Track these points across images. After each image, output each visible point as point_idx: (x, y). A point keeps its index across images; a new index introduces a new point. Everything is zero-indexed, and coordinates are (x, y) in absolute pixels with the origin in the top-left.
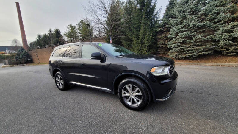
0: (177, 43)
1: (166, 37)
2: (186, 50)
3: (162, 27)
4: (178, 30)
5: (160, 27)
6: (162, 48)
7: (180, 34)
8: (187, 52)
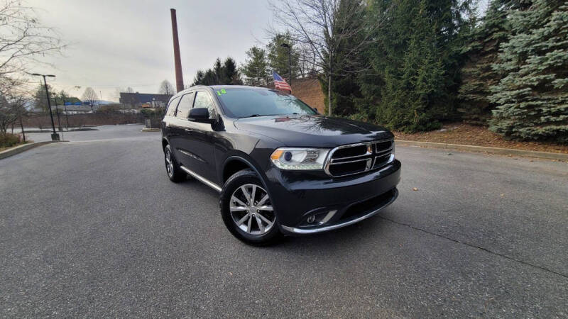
0: (519, 88)
1: (489, 69)
2: (549, 113)
3: (480, 39)
4: (529, 45)
5: (473, 41)
6: (471, 102)
7: (534, 59)
8: (553, 119)
